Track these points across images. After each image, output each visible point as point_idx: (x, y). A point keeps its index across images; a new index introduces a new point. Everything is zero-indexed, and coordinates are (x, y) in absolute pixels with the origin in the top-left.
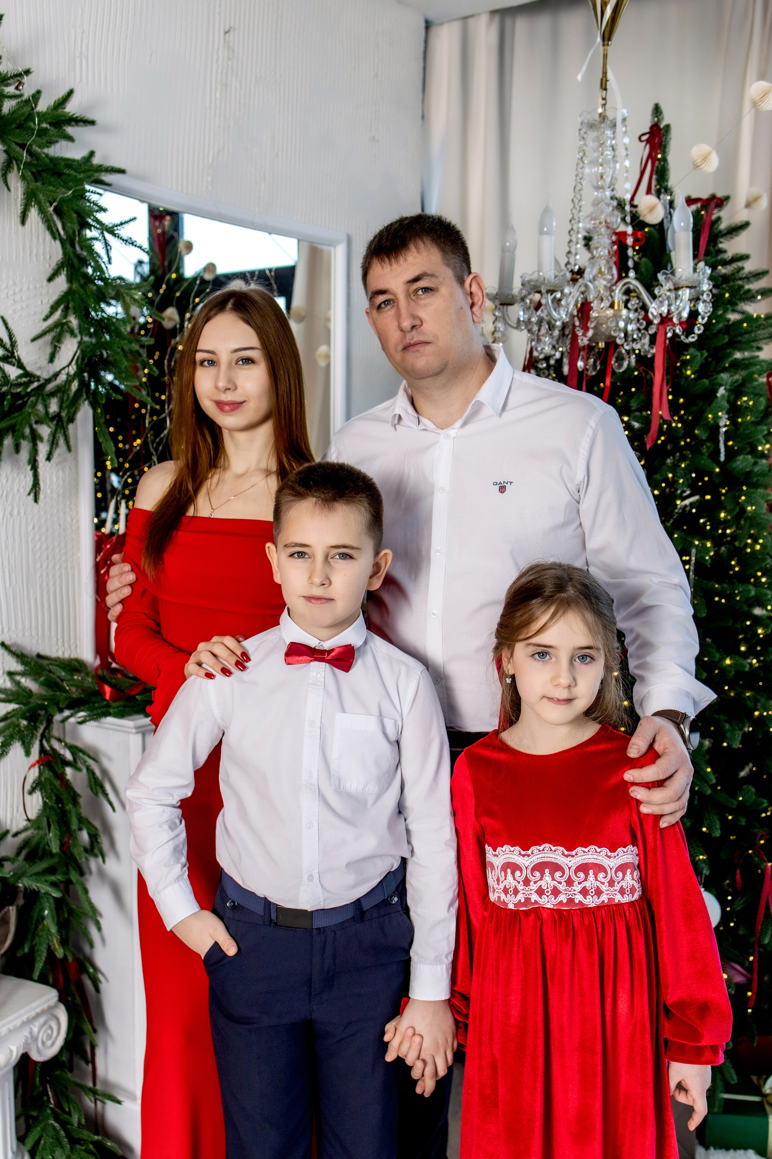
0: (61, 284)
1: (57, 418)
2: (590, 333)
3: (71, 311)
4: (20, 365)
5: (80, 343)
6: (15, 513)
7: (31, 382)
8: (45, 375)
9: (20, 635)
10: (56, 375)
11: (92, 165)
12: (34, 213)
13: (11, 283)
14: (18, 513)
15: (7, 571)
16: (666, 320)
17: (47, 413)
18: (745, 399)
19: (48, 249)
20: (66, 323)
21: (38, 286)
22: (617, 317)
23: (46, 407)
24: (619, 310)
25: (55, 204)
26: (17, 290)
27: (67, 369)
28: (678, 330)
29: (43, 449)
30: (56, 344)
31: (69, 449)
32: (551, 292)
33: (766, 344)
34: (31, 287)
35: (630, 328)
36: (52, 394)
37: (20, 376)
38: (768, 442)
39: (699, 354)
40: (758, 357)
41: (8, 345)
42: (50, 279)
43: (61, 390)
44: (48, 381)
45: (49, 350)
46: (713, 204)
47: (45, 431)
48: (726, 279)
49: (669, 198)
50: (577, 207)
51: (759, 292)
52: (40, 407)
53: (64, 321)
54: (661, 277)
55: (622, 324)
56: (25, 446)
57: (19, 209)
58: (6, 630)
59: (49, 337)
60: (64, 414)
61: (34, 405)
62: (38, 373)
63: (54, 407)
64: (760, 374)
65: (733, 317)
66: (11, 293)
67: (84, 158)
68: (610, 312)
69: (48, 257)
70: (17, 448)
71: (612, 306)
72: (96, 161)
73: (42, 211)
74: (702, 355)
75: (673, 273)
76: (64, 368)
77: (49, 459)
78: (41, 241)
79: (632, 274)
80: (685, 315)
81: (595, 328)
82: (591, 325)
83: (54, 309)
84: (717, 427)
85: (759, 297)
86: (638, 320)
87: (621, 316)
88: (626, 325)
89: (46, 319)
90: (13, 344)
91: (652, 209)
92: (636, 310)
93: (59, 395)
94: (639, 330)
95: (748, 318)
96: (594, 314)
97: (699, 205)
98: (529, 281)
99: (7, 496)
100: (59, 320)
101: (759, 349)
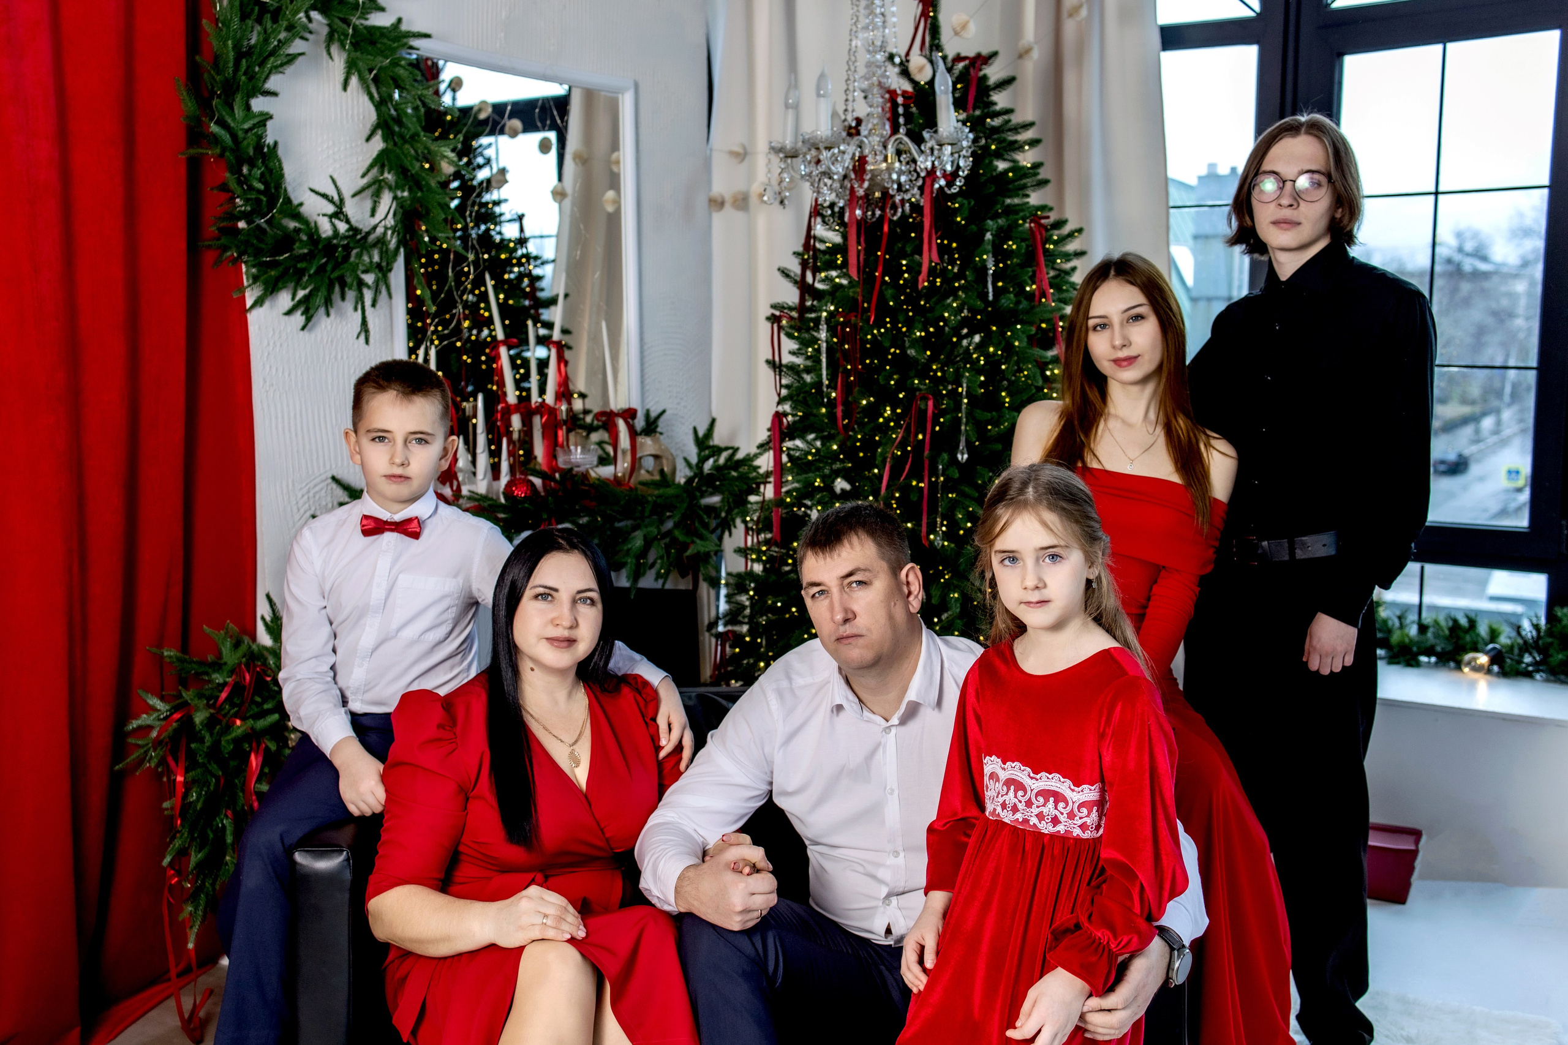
0: (378, 144)
1: (379, 266)
2: (866, 185)
3: (386, 169)
4: (348, 221)
5: (395, 198)
6: (339, 356)
7: (354, 235)
8: (366, 229)
9: (346, 472)
10: (375, 228)
11: (401, 31)
12: (354, 80)
13: (331, 143)
14: (342, 358)
15: (333, 410)
16: (931, 173)
17: (371, 262)
18: (1010, 243)
19: (361, 110)
20: (383, 180)
21: (354, 145)
22: (890, 170)
23: (371, 257)
24: (892, 163)
25: (375, 72)
26: (336, 149)
27: (383, 222)
28: (943, 182)
29: (368, 295)
30: (376, 199)
31: (390, 296)
32: (829, 148)
33: (1034, 191)
34: (348, 146)
35: (903, 179)
36: (374, 245)
37: (348, 231)
38: (1034, 283)
39: (965, 202)
40: (1028, 203)
41: (338, 202)
42: (368, 139)
43: (381, 242)
44: (368, 233)
45: (368, 204)
46: (979, 62)
47: (369, 278)
48: (995, 130)
49: (940, 54)
50: (852, 68)
51: (1026, 143)
52: (366, 258)
53: (381, 178)
54: (926, 135)
55: (895, 176)
56: (351, 295)
57: (342, 78)
58: (334, 466)
59: (369, 192)
60: (384, 264)
61: (359, 256)
62: (361, 227)
63: (376, 258)
64: (1025, 221)
65: (1001, 165)
66: (331, 152)
67: (392, 25)
68: (884, 165)
69: (361, 117)
70: (343, 298)
71: (885, 159)
72: (404, 27)
73: (362, 79)
74: (969, 203)
75: (936, 132)
76: (381, 222)
77: (374, 305)
78: (355, 103)
79: (902, 130)
80: (949, 168)
81: (871, 180)
82: (868, 177)
83: (371, 166)
84: (985, 269)
85: (1027, 147)
86: (910, 172)
87: (893, 169)
88: (899, 177)
89: (363, 176)
90: (342, 200)
91: (921, 69)
92: (908, 163)
93: (380, 245)
94: (911, 181)
95: (1016, 168)
96: (869, 167)
97: (967, 62)
98: (809, 139)
99: (332, 342)
100: (376, 177)
101: (1027, 196)
